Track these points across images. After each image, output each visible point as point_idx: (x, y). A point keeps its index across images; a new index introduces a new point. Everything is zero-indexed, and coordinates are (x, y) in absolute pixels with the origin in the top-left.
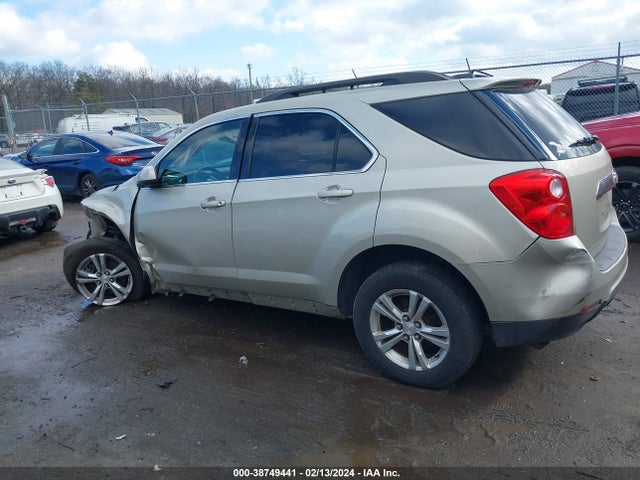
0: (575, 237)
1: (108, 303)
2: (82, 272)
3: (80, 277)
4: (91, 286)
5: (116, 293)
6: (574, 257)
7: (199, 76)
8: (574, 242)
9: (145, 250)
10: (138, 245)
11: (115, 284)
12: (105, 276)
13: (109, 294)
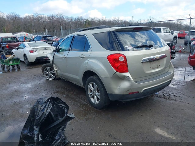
0: (129, 73)
1: (50, 79)
2: (45, 71)
3: (44, 72)
4: (47, 75)
5: (52, 77)
6: (126, 78)
7: (120, 20)
8: (127, 74)
9: (55, 67)
10: (54, 66)
11: (52, 75)
12: (50, 73)
13: (50, 77)
